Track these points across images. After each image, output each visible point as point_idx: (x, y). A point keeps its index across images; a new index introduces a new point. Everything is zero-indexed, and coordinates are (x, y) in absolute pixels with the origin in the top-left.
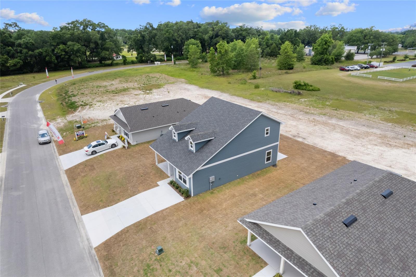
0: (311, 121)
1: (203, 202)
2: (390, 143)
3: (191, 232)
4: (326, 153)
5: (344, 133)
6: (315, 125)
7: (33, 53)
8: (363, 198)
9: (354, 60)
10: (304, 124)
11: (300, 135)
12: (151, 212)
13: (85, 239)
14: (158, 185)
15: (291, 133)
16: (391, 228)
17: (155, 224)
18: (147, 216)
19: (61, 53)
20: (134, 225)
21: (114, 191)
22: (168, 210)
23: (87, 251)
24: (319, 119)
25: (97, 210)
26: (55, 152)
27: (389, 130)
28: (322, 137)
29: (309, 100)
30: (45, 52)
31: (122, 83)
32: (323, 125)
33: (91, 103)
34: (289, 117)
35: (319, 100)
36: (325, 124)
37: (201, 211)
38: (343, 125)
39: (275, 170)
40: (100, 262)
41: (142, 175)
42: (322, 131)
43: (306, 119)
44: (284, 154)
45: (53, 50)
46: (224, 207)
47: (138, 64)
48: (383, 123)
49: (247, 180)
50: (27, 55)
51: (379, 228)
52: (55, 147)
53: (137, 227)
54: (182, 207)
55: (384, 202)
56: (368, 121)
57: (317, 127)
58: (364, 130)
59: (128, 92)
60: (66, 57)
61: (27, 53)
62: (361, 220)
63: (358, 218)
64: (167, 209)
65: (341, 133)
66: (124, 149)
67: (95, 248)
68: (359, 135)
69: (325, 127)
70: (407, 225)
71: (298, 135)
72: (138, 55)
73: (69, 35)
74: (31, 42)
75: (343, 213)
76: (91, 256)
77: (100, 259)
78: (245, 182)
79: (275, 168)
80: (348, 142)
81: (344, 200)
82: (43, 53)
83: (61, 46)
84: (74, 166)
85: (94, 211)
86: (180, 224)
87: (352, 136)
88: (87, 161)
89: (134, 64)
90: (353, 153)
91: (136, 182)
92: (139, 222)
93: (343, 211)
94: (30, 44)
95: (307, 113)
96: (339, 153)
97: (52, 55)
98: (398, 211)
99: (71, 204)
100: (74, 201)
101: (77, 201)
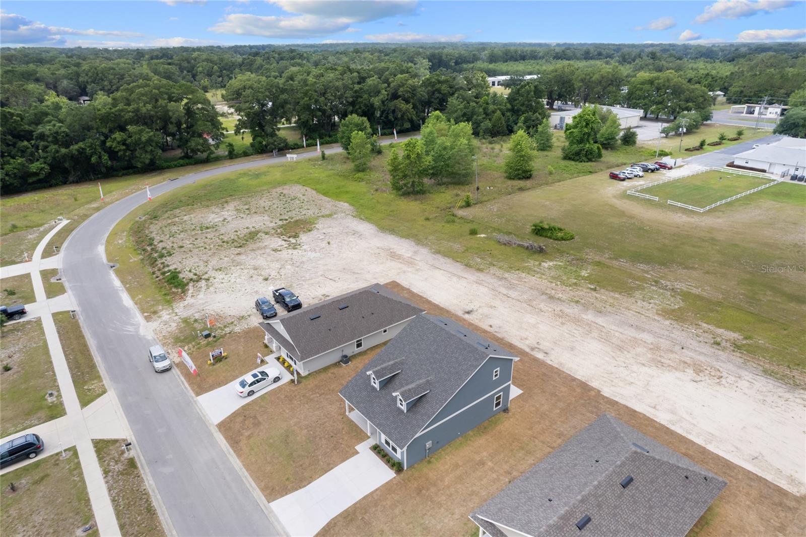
0: (558, 315)
1: (419, 477)
2: (663, 360)
3: (412, 523)
4: (575, 383)
5: (603, 340)
6: (563, 324)
7: (67, 150)
8: (600, 492)
9: (637, 145)
10: (547, 322)
11: (541, 347)
12: (358, 496)
14: (357, 453)
15: (527, 342)
16: (625, 525)
17: (366, 513)
18: (354, 502)
19: (118, 148)
20: (340, 515)
21: (301, 463)
22: (378, 492)
24: (568, 310)
25: (286, 494)
26: (186, 388)
27: (664, 335)
28: (572, 349)
29: (556, 265)
30: (89, 147)
31: (242, 215)
32: (574, 323)
33: (206, 273)
34: (525, 305)
35: (571, 264)
36: (577, 321)
37: (419, 491)
38: (603, 324)
39: (506, 418)
41: (332, 434)
42: (572, 335)
43: (550, 310)
44: (518, 387)
45: (104, 143)
46: (446, 483)
47: (255, 156)
48: (659, 319)
49: (472, 439)
50: (57, 155)
51: (613, 526)
52: (183, 379)
53: (345, 518)
54: (395, 486)
55: (622, 493)
56: (639, 315)
57: (565, 326)
58: (632, 335)
59: (261, 244)
60: (127, 154)
61: (57, 152)
62: (595, 521)
63: (592, 518)
64: (377, 490)
65: (598, 340)
66: (293, 384)
68: (623, 344)
69: (577, 328)
70: (642, 519)
71: (538, 346)
72: (253, 140)
73: (130, 114)
74: (64, 132)
75: (577, 514)
78: (469, 442)
79: (506, 415)
80: (607, 359)
81: (579, 497)
82: (85, 149)
83: (118, 136)
84: (227, 418)
85: (283, 496)
86: (397, 511)
87: (614, 345)
88: (244, 408)
89: (247, 156)
90: (612, 381)
91: (327, 448)
92: (346, 511)
93: (577, 511)
94: (62, 134)
95: (551, 297)
96: (592, 382)
97: (103, 153)
98: (635, 502)
99: (248, 485)
100: (250, 480)
101: (253, 480)
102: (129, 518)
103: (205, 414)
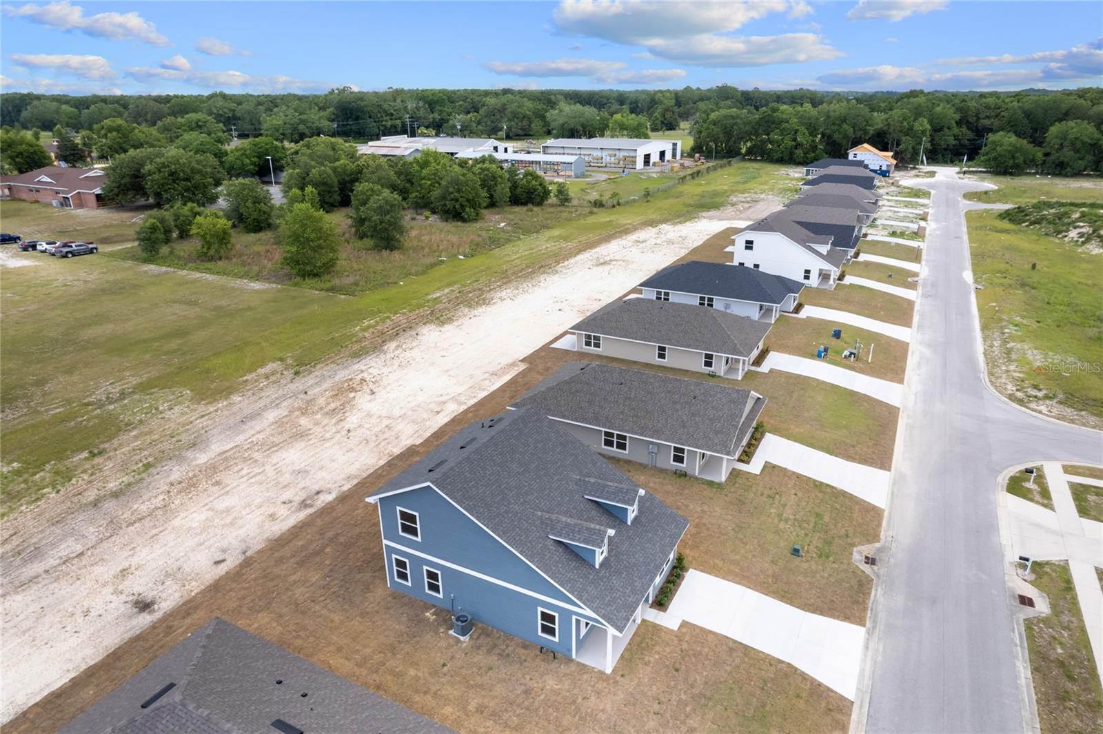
13: (870, 653)
14: (684, 623)
23: (877, 632)
25: (820, 685)
40: (868, 605)
67: (864, 626)
76: (875, 622)
77: (865, 610)
85: (829, 689)
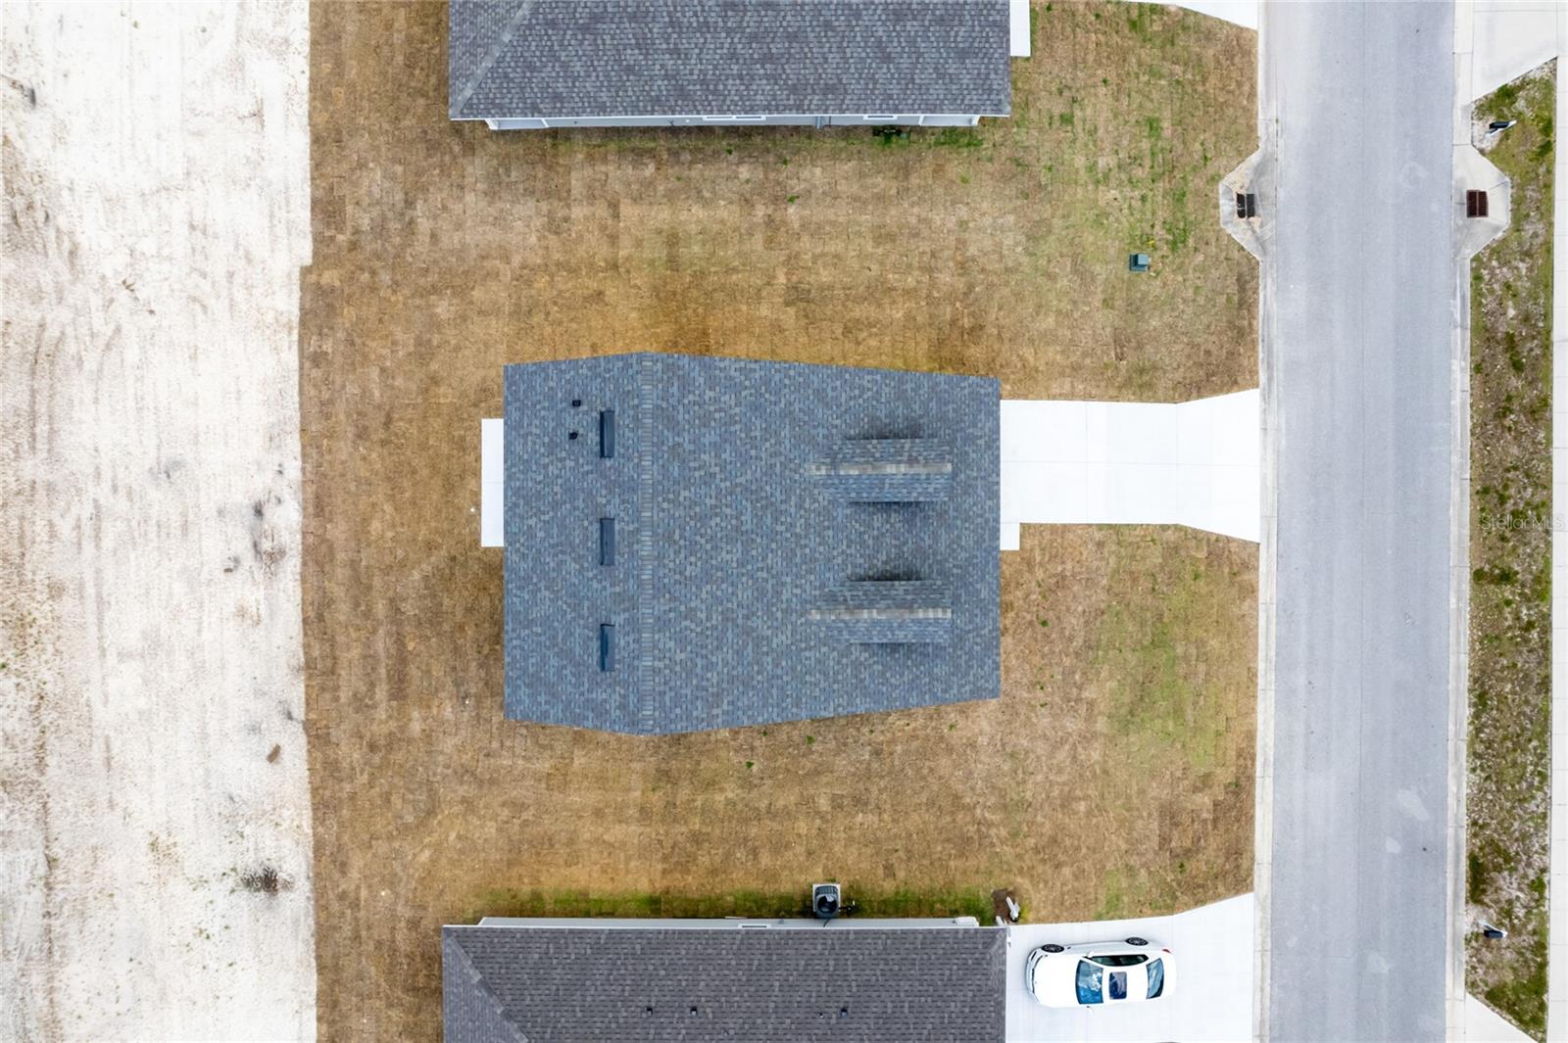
13: (1270, 438)
14: (1026, 529)
17: (1106, 367)
23: (1274, 388)
37: (974, 332)
46: (908, 306)
67: (1257, 386)
76: (1270, 369)
77: (1255, 344)
86: (1049, 323)
91: (1074, 599)
99: (1273, 628)
100: (1261, 641)
101: (1256, 636)
102: (1527, 702)
103: (1258, 955)
